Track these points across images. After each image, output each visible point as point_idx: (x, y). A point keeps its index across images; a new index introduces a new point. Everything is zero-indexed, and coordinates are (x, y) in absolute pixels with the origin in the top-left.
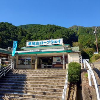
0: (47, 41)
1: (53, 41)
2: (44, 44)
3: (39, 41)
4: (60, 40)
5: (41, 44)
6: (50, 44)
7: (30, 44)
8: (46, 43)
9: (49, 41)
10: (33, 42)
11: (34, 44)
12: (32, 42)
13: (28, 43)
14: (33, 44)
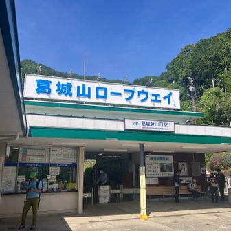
0: (125, 91)
6: (136, 101)
8: (120, 94)
11: (65, 89)
14: (59, 91)
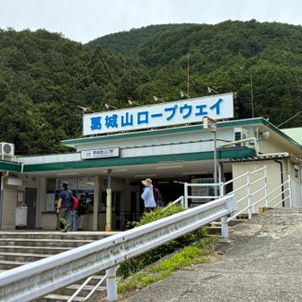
0: (166, 110)
1: (190, 107)
2: (154, 123)
3: (134, 112)
4: (220, 100)
5: (139, 122)
6: (178, 119)
7: (96, 123)
8: (161, 115)
9: (174, 110)
10: (110, 114)
11: (111, 122)
12: (103, 115)
13: (87, 120)
14: (108, 125)
